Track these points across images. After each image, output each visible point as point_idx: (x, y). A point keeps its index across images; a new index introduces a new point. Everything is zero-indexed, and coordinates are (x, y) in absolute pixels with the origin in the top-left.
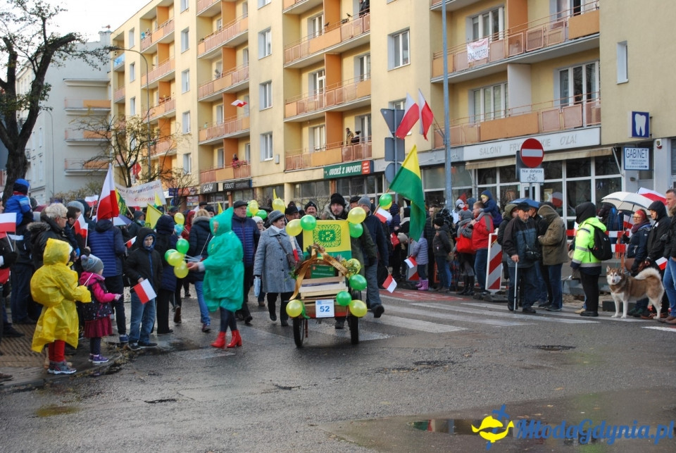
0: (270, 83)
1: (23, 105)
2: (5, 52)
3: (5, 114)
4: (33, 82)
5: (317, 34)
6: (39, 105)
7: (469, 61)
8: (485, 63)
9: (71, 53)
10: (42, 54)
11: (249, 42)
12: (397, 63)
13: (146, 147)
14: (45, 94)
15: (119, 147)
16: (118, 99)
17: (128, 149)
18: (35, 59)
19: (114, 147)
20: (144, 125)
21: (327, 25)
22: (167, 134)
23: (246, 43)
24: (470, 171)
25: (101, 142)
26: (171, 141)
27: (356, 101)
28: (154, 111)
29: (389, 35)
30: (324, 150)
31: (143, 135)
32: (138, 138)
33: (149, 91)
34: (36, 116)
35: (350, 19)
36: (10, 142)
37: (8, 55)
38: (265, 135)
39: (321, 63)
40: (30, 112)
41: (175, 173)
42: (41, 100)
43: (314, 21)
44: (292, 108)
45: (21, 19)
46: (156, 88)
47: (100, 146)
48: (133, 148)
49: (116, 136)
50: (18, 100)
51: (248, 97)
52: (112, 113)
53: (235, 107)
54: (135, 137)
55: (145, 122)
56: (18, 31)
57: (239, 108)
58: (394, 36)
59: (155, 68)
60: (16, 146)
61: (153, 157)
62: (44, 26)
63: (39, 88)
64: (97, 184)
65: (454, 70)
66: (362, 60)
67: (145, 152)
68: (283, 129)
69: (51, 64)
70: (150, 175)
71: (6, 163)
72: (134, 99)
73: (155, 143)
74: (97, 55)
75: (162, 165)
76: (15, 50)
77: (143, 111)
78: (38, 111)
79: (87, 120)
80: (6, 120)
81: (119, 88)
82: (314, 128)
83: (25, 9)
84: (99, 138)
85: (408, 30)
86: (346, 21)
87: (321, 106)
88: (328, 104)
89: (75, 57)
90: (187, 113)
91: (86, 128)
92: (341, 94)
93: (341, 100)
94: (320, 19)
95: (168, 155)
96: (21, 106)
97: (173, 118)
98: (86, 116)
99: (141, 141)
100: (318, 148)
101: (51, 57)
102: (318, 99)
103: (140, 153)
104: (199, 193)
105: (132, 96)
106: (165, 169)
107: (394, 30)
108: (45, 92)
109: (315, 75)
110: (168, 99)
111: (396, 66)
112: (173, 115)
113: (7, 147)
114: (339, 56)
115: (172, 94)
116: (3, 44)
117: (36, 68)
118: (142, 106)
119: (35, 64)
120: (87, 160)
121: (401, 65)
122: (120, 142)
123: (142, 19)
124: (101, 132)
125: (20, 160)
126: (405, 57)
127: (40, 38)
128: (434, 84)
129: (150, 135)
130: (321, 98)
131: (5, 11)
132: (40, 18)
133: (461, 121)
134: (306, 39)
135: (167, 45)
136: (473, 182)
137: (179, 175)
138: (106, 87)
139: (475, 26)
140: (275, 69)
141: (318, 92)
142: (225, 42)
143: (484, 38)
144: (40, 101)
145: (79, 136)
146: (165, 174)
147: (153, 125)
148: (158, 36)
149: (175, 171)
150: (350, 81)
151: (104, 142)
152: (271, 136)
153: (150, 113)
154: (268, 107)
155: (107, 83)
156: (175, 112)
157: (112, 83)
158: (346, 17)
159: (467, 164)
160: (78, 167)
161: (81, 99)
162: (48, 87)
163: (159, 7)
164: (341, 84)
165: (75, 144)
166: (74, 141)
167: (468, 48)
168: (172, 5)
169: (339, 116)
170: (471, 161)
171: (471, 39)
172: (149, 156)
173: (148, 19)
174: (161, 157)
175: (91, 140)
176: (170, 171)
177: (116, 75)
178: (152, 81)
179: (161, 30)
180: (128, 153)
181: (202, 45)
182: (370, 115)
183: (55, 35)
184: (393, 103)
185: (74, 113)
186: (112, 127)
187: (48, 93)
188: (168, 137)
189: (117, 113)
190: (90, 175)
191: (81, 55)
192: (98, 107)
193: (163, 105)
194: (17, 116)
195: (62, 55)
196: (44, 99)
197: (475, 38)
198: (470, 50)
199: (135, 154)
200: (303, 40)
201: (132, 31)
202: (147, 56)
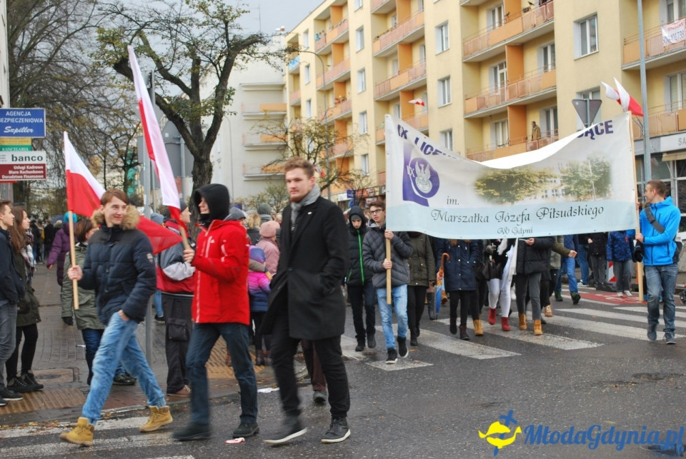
0: (448, 78)
1: (207, 110)
2: (188, 58)
3: (190, 120)
4: (217, 87)
5: (497, 25)
6: (223, 110)
7: (665, 45)
8: (682, 46)
9: (253, 55)
10: (224, 58)
11: (426, 37)
12: (584, 50)
13: (323, 149)
14: (229, 99)
15: (297, 149)
16: (294, 102)
17: (307, 151)
18: (219, 63)
19: (292, 150)
20: (322, 127)
21: (507, 15)
22: (345, 136)
23: (422, 38)
24: (668, 162)
25: (280, 146)
26: (349, 142)
27: (541, 93)
28: (331, 113)
29: (575, 22)
30: (507, 146)
31: (321, 137)
32: (316, 140)
33: (325, 91)
34: (221, 120)
35: (532, 7)
36: (196, 149)
37: (191, 60)
38: (444, 133)
39: (502, 55)
40: (214, 117)
41: (354, 175)
42: (225, 104)
43: (494, 12)
44: (473, 104)
45: (204, 24)
46: (332, 89)
47: (278, 149)
48: (311, 150)
49: (294, 139)
50: (202, 105)
51: (426, 94)
52: (289, 116)
53: (413, 104)
54: (313, 139)
55: (322, 124)
56: (201, 36)
57: (417, 106)
58: (582, 23)
59: (330, 68)
60: (201, 152)
61: (331, 159)
62: (226, 29)
63: (222, 92)
64: (276, 188)
65: (648, 55)
66: (546, 49)
67: (322, 154)
68: (463, 126)
69: (234, 68)
70: (329, 177)
71: (192, 170)
72: (310, 101)
73: (332, 145)
74: (279, 56)
75: (340, 166)
76: (198, 55)
77: (319, 112)
78: (222, 116)
79: (266, 123)
80: (191, 127)
81: (295, 91)
82: (496, 124)
83: (208, 14)
84: (277, 142)
85: (595, 15)
86: (526, 10)
87: (503, 99)
88: (510, 98)
89: (257, 59)
90: (364, 113)
91: (265, 132)
92: (523, 86)
93: (523, 93)
94: (500, 9)
95: (346, 156)
96: (206, 112)
97: (350, 119)
98: (263, 120)
99: (319, 143)
100: (501, 144)
101: (234, 60)
102: (499, 93)
103: (318, 155)
104: (377, 194)
105: (308, 98)
106: (343, 171)
107: (581, 16)
108: (229, 96)
109: (496, 69)
110: (344, 99)
111: (582, 54)
112: (349, 116)
113: (192, 153)
114: (520, 47)
115: (347, 94)
116: (187, 50)
117: (219, 72)
118: (319, 107)
119: (218, 68)
120: (266, 164)
121: (589, 53)
122: (298, 144)
123: (317, 20)
124: (279, 136)
125: (206, 167)
126: (593, 44)
127: (222, 42)
128: (626, 71)
129: (328, 137)
130: (503, 91)
131: (188, 16)
132: (222, 22)
133: (658, 110)
134: (486, 31)
135: (342, 44)
136: (671, 175)
137: (358, 177)
138: (281, 91)
139: (670, 7)
140: (454, 64)
141: (499, 85)
142: (401, 39)
143: (680, 19)
144: (224, 106)
145: (256, 140)
146: (343, 176)
147: (330, 126)
148: (333, 36)
149: (354, 173)
150: (534, 73)
151: (282, 145)
152: (451, 133)
153: (328, 114)
154: (447, 103)
155: (283, 86)
156: (351, 113)
157: (287, 86)
158: (528, 5)
159: (664, 155)
160: (257, 172)
161: (256, 104)
162: (232, 92)
163: (333, 6)
164: (523, 76)
165: (253, 149)
166: (252, 146)
167: (663, 30)
168: (346, 4)
169: (522, 109)
170: (668, 152)
171: (666, 21)
172: (327, 158)
173: (323, 19)
174: (339, 159)
175: (268, 144)
176: (347, 173)
177: (292, 77)
178: (327, 82)
179: (336, 30)
180: (306, 156)
181: (378, 43)
182: (556, 107)
183: (238, 38)
184: (580, 93)
185: (250, 118)
186: (290, 130)
187: (232, 97)
188: (345, 138)
189: (293, 116)
190: (268, 179)
191: (263, 57)
192: (275, 111)
193: (339, 105)
194: (201, 122)
195: (244, 57)
196: (228, 104)
197: (670, 20)
198: (665, 34)
199: (314, 156)
200: (482, 32)
201: (307, 32)
202: (323, 56)
